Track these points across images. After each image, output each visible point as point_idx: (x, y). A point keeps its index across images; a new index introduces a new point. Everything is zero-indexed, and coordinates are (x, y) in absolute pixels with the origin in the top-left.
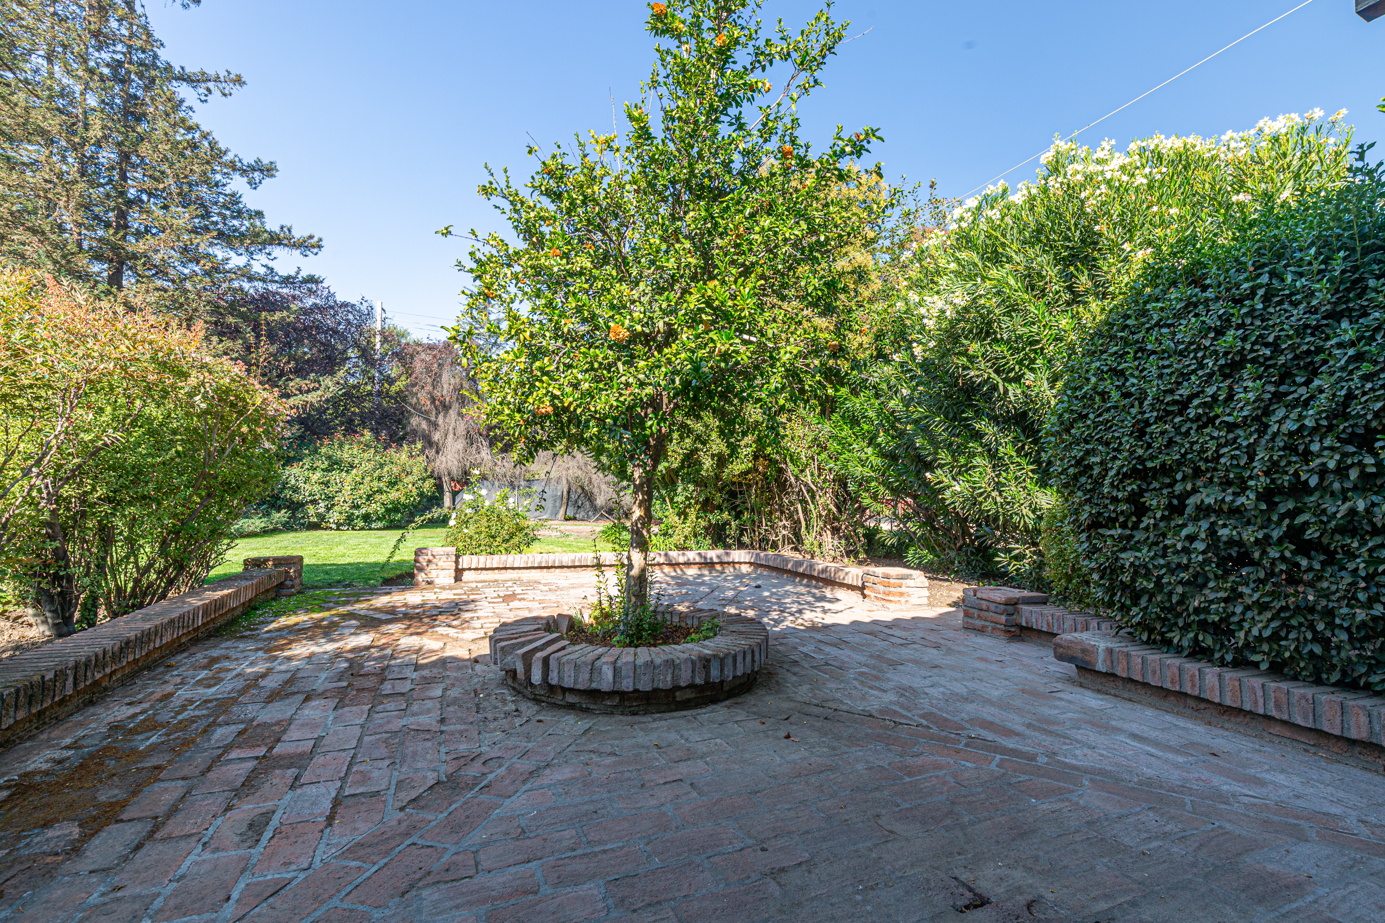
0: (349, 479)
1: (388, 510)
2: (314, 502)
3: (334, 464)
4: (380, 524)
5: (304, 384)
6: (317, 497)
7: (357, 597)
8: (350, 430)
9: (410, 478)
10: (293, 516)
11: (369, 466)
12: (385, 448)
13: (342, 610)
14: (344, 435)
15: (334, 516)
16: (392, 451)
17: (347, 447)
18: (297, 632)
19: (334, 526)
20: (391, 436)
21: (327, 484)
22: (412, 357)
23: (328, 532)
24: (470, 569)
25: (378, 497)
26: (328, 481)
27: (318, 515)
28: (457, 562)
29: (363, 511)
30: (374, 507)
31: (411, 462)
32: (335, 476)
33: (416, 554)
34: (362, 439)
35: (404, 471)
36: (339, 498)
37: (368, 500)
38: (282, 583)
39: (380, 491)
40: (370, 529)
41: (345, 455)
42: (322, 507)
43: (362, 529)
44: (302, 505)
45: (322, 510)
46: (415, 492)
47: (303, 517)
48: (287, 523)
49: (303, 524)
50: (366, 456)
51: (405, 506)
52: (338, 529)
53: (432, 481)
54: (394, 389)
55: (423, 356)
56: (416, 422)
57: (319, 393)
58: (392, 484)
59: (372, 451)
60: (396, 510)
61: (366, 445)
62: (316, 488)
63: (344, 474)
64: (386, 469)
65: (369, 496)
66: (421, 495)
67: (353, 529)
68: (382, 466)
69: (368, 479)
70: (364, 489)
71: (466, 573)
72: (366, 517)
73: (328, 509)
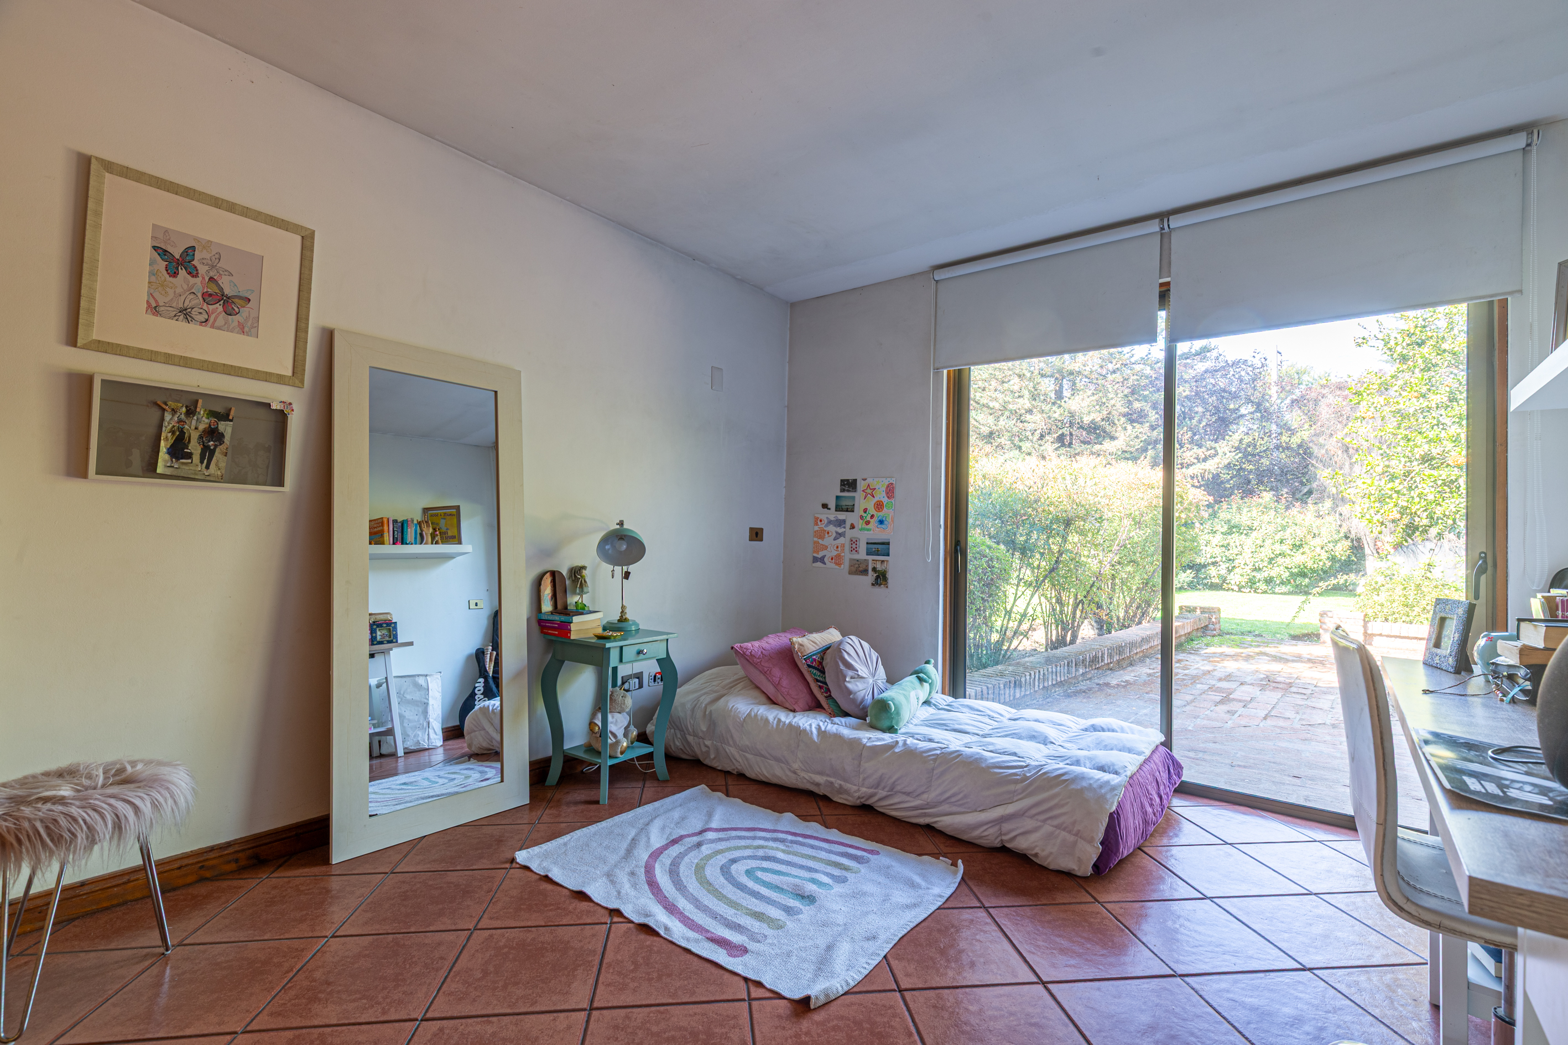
0: (1249, 542)
1: (1292, 574)
2: (1214, 564)
3: (1233, 528)
4: (1284, 589)
5: (1201, 452)
6: (1218, 559)
7: (1267, 644)
8: (1248, 493)
9: (1318, 542)
10: (1196, 577)
11: (1271, 529)
12: (1287, 508)
13: (1257, 650)
14: (1242, 498)
15: (1235, 578)
16: (1294, 511)
17: (1245, 510)
18: (1224, 656)
19: (1236, 588)
20: (1294, 494)
21: (1227, 547)
22: (1316, 402)
23: (1230, 592)
24: (1381, 635)
25: (1280, 560)
26: (1228, 544)
27: (1219, 576)
28: (1365, 627)
29: (1266, 574)
30: (1278, 571)
31: (1319, 521)
32: (1235, 539)
33: (1321, 615)
34: (1260, 500)
35: (1309, 532)
36: (1239, 561)
37: (1270, 563)
38: (1206, 626)
39: (1282, 555)
40: (1274, 593)
41: (1244, 519)
42: (1223, 569)
43: (1265, 592)
44: (1205, 566)
45: (1223, 572)
46: (1324, 556)
47: (1205, 578)
48: (1192, 582)
49: (1206, 585)
50: (1265, 518)
51: (1313, 571)
52: (1240, 590)
53: (1348, 543)
54: (1295, 440)
55: (1330, 399)
56: (1323, 474)
57: (1216, 460)
58: (1297, 547)
59: (1272, 513)
60: (1303, 575)
61: (1266, 507)
62: (1218, 551)
63: (1243, 536)
64: (1289, 531)
65: (1271, 559)
66: (1333, 559)
67: (1255, 592)
68: (1284, 528)
69: (1268, 542)
70: (1266, 552)
71: (1376, 639)
72: (1269, 581)
73: (1230, 571)
